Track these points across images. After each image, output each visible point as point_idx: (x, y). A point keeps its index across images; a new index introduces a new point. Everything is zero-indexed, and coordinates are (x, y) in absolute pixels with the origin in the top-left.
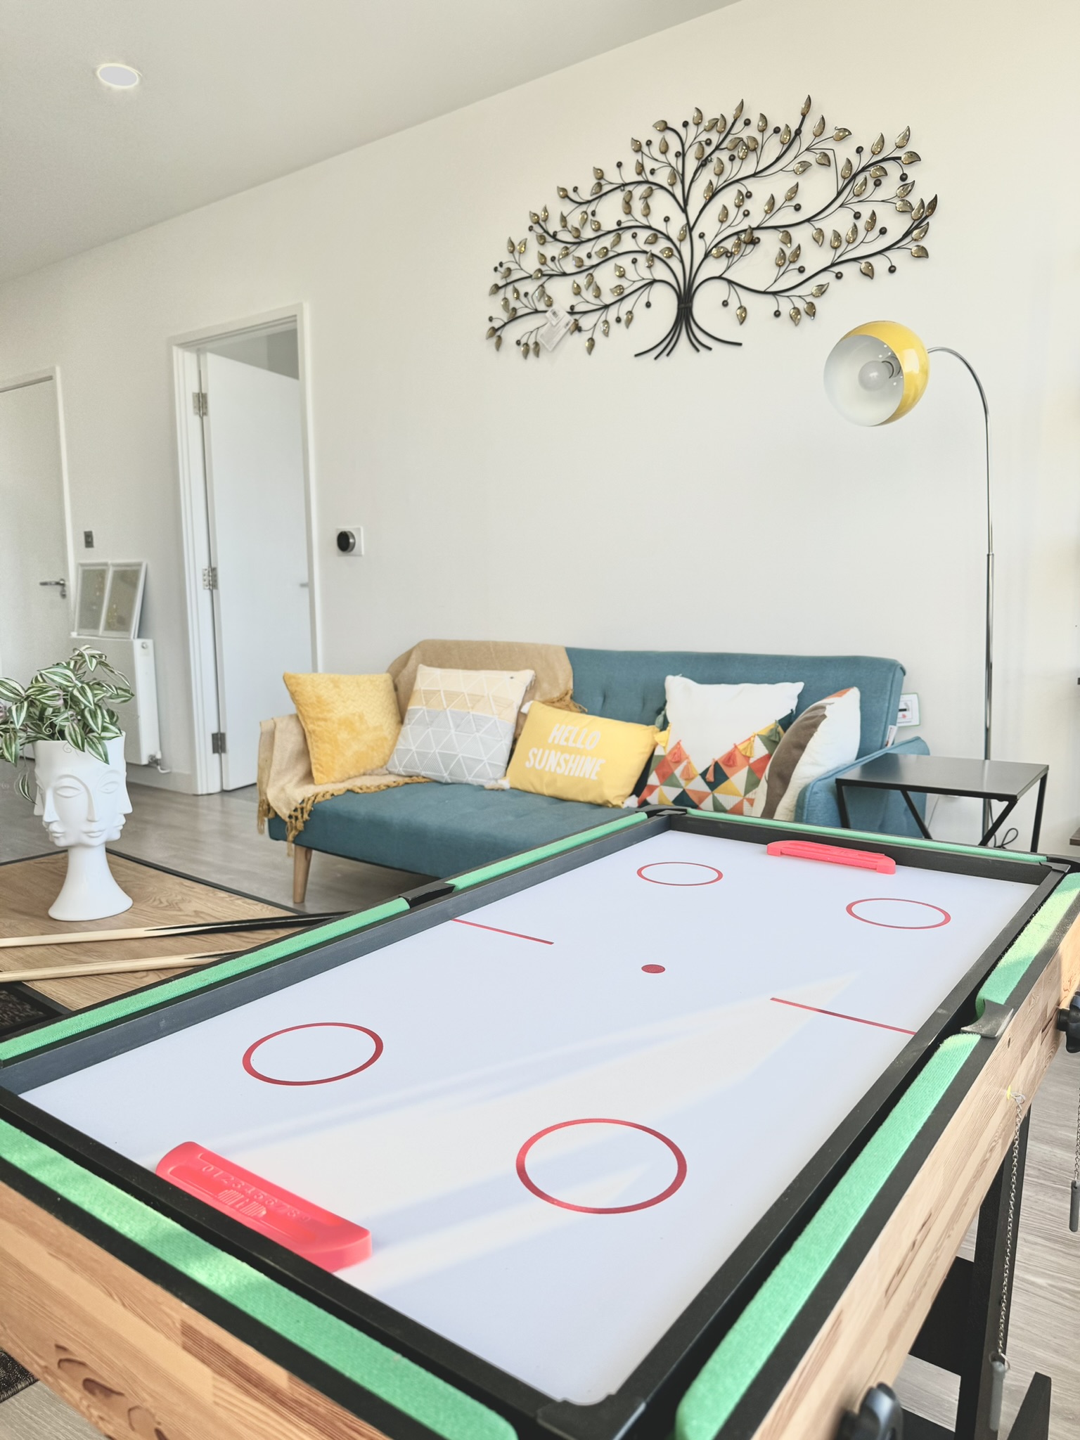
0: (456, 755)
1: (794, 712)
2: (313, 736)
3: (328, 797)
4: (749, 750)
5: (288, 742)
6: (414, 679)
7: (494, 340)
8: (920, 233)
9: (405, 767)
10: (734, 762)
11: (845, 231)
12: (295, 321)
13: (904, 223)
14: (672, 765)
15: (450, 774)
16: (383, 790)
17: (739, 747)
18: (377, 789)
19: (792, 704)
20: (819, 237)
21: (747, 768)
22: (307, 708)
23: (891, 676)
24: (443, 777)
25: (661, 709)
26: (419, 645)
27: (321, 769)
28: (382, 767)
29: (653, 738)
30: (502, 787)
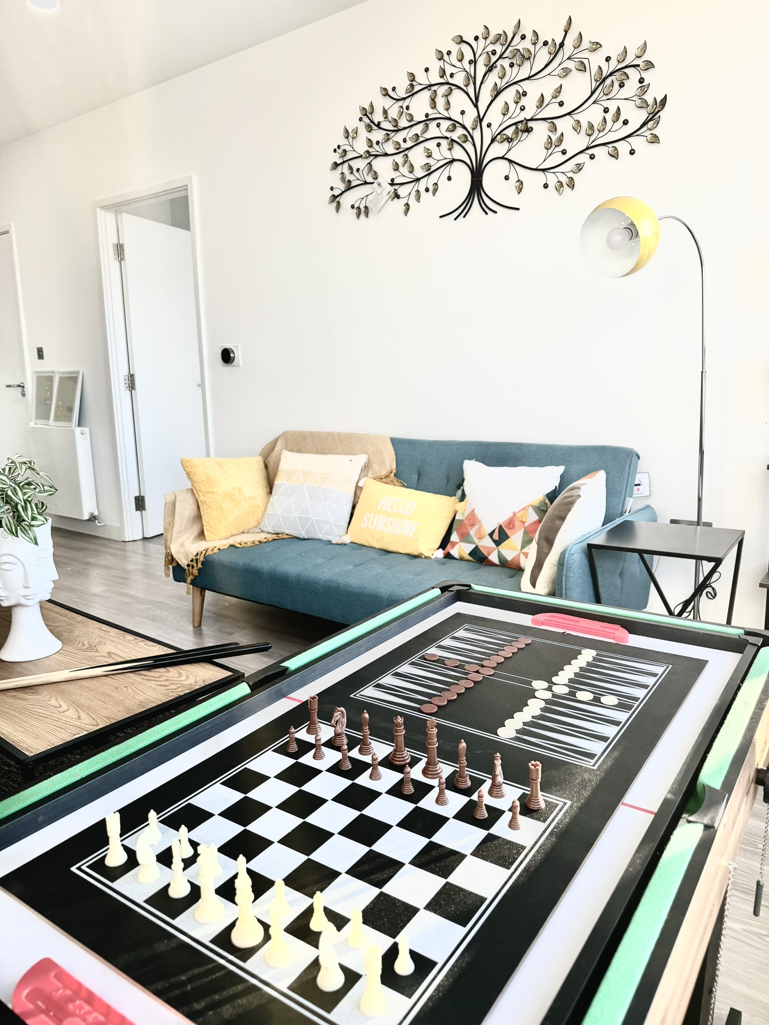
0: (311, 519)
1: (558, 488)
2: (204, 505)
3: (216, 551)
4: (524, 516)
5: (185, 509)
6: (280, 460)
7: (335, 204)
8: (654, 124)
9: (273, 527)
10: (513, 527)
11: (596, 123)
12: (187, 189)
13: (643, 115)
14: (468, 527)
15: (306, 532)
16: (257, 545)
17: (517, 515)
18: (252, 544)
19: (556, 482)
20: (577, 125)
21: (523, 529)
22: (199, 485)
23: (629, 461)
24: (301, 535)
25: (460, 485)
26: (283, 434)
27: (210, 529)
28: (256, 527)
29: (454, 507)
30: (345, 542)
